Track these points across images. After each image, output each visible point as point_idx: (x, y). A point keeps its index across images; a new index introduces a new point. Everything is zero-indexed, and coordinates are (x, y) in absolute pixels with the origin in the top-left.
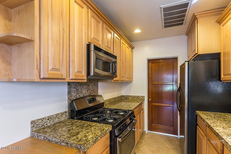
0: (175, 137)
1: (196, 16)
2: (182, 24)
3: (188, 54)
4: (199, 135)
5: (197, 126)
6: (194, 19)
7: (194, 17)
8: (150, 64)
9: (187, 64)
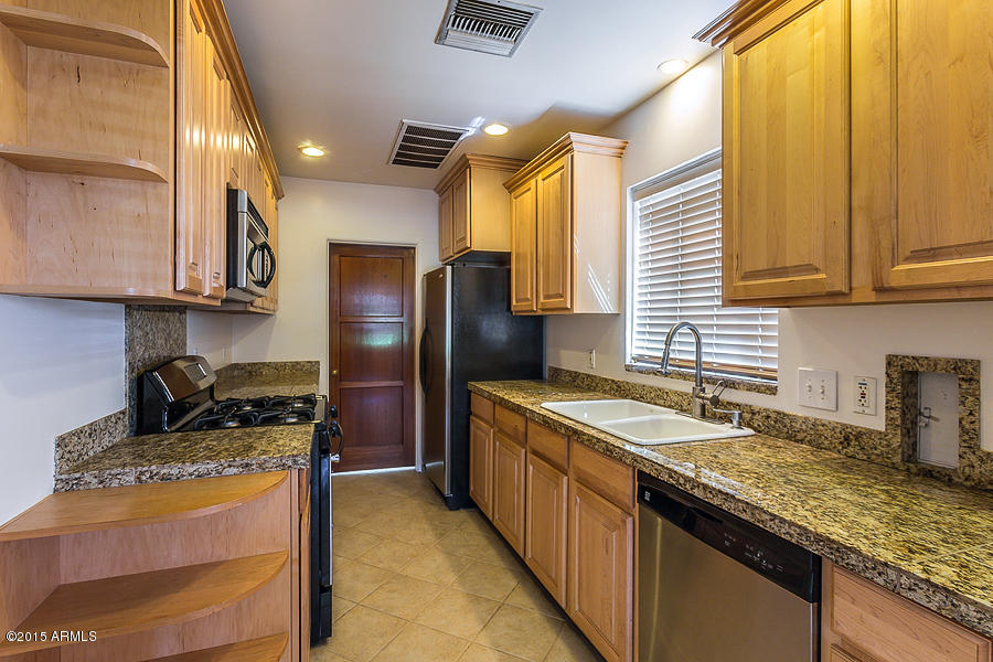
0: (410, 471)
1: (468, 160)
2: (436, 166)
3: (440, 246)
4: (475, 434)
5: (472, 417)
6: (464, 166)
7: (461, 162)
8: (336, 257)
9: (449, 268)
